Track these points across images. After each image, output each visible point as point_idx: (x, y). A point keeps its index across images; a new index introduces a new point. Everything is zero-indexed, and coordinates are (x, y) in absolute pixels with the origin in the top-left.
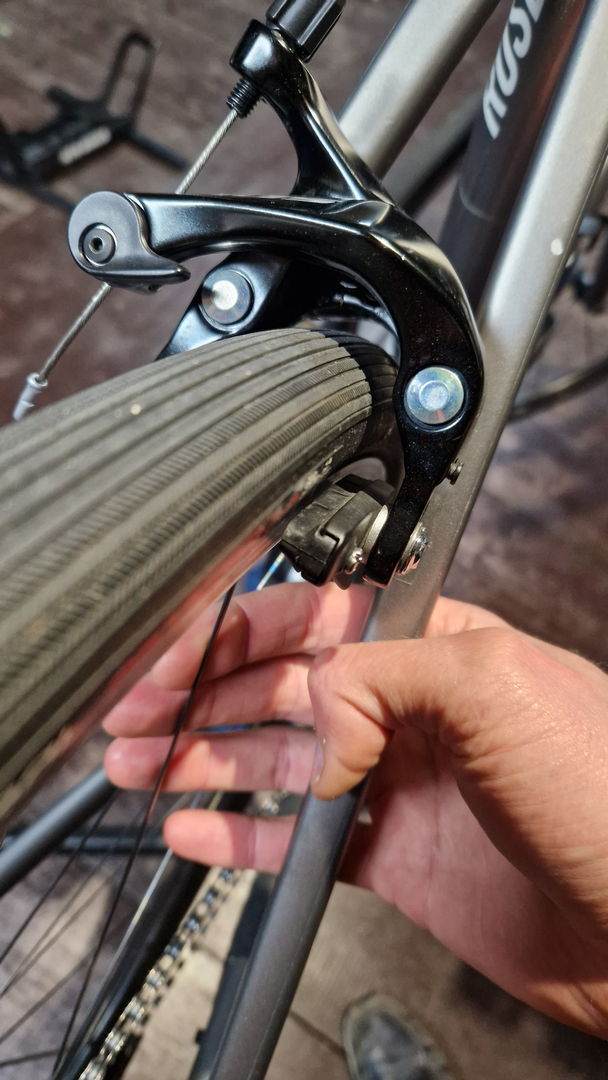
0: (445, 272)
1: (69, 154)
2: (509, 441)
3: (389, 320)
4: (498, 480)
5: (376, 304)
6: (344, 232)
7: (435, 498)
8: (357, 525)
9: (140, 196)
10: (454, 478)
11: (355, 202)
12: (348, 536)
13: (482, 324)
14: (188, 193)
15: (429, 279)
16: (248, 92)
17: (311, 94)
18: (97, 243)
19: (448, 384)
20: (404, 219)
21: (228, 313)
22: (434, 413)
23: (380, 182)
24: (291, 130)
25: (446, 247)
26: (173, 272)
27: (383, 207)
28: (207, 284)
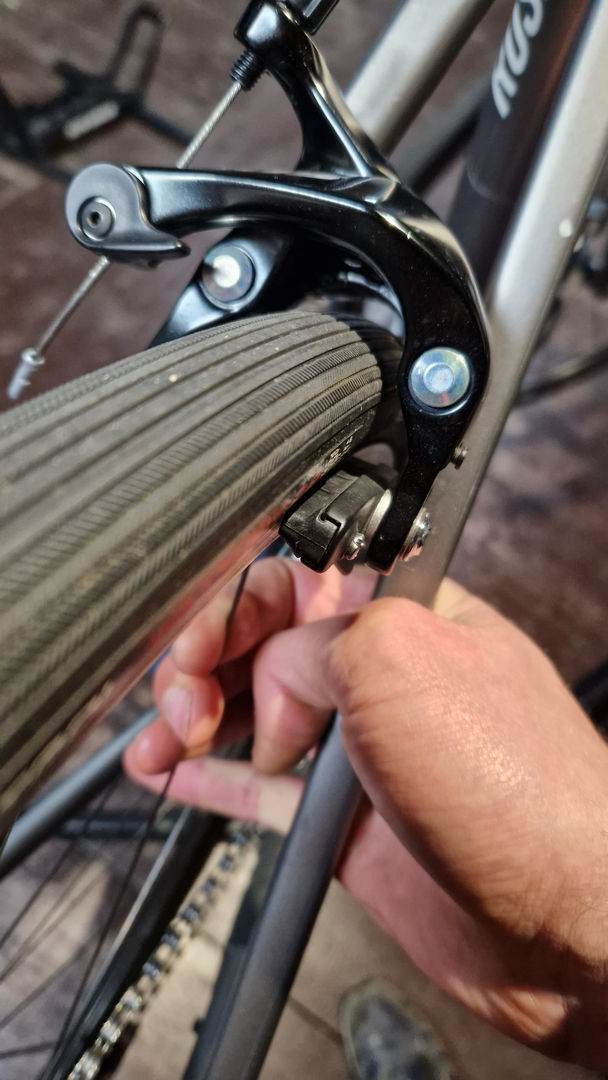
0: (453, 253)
1: (76, 128)
2: (516, 425)
3: (394, 300)
4: (504, 465)
5: (381, 283)
6: (349, 209)
7: (440, 482)
8: (358, 511)
9: (141, 168)
10: (459, 462)
11: (360, 178)
12: (350, 522)
13: (489, 306)
14: (190, 167)
15: (435, 258)
16: (252, 64)
17: (317, 68)
18: (95, 217)
19: (454, 367)
20: (412, 198)
21: (230, 290)
22: (439, 396)
23: (386, 158)
24: (296, 104)
25: (454, 226)
26: (172, 247)
27: (390, 184)
28: (207, 260)
